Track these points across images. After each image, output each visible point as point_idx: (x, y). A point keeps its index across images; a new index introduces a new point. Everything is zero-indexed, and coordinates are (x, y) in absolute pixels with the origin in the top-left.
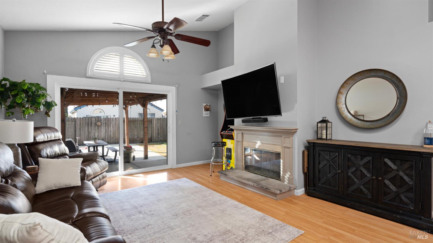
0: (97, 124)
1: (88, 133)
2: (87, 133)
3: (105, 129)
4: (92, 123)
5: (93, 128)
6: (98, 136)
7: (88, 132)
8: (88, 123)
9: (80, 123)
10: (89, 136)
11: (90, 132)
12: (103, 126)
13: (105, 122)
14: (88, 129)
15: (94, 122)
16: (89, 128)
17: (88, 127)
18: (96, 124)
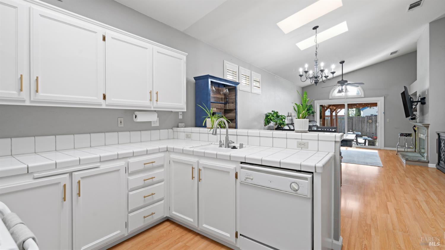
0: (369, 121)
3: (375, 125)
4: (364, 120)
7: (362, 127)
8: (362, 121)
11: (363, 127)
12: (374, 123)
13: (375, 120)
15: (366, 120)
17: (362, 123)
18: (368, 121)
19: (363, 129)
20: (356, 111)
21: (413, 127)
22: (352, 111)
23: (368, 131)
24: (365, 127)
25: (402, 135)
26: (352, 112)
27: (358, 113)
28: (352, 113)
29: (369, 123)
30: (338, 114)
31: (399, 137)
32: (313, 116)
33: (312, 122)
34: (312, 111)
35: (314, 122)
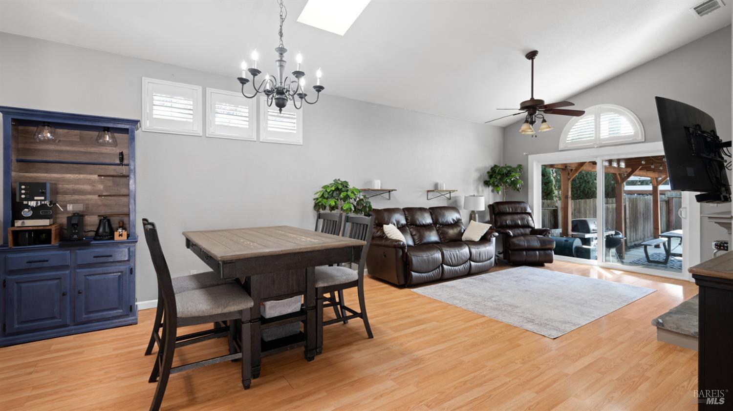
25: (721, 245)
32: (518, 190)
33: (513, 205)
34: (512, 179)
35: (518, 205)
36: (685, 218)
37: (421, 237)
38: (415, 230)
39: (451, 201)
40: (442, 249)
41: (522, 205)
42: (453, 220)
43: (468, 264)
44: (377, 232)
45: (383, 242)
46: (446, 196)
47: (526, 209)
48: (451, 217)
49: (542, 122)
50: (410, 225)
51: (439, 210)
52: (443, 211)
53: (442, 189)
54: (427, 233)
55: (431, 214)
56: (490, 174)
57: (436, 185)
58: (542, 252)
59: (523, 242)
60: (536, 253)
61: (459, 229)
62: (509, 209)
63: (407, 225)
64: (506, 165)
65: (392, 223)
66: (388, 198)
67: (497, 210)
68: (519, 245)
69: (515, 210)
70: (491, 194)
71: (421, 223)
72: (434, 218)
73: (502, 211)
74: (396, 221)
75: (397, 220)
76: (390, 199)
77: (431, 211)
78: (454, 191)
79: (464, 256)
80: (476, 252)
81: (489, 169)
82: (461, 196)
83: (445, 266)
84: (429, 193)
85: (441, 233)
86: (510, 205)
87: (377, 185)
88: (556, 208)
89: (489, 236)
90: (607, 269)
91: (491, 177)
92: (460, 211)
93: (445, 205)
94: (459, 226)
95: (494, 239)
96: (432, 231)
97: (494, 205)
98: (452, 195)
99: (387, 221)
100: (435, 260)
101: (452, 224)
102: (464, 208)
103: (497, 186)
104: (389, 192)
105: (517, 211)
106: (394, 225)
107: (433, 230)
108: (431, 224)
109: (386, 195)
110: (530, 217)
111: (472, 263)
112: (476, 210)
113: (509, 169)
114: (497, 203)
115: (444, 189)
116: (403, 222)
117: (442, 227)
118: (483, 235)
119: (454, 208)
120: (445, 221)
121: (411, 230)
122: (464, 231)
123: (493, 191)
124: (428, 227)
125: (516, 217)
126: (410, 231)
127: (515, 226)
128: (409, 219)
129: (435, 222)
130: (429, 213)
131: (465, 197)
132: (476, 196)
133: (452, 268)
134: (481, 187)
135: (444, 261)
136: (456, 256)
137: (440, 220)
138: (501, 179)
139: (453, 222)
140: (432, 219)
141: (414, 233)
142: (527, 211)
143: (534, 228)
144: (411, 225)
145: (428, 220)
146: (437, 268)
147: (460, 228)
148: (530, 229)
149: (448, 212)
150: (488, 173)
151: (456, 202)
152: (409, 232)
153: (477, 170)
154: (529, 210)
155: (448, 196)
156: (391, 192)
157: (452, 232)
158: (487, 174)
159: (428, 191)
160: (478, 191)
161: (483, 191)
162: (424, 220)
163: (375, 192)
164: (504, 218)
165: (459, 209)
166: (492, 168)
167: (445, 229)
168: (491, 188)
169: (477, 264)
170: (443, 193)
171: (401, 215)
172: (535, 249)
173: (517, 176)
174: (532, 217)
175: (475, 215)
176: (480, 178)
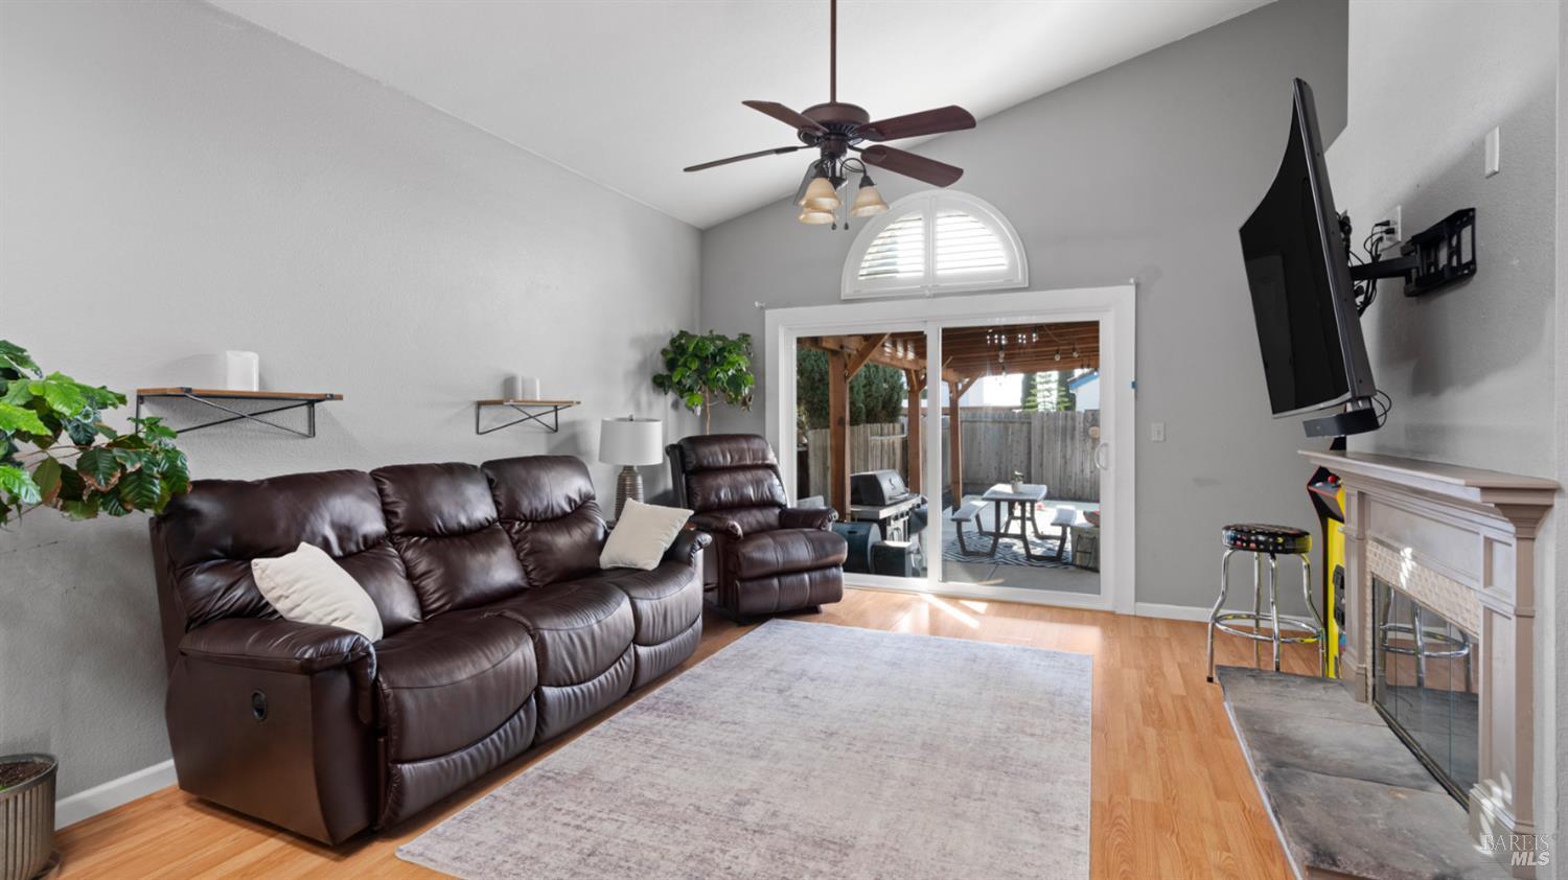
0: (1090, 432)
1: (1063, 461)
2: (1059, 461)
4: (1074, 428)
5: (1078, 446)
6: (1091, 472)
7: (1064, 457)
8: (1065, 429)
9: (1043, 428)
10: (1065, 469)
11: (1068, 457)
14: (1064, 447)
15: (1082, 425)
16: (1066, 446)
17: (1064, 440)
18: (1086, 432)
19: (1068, 466)
20: (1059, 391)
21: (1312, 482)
22: (1046, 393)
23: (1089, 474)
24: (1078, 456)
25: (1243, 538)
26: (1044, 397)
27: (1066, 400)
28: (1047, 399)
29: (1090, 440)
30: (963, 402)
31: (1228, 552)
32: (744, 403)
33: (733, 446)
34: (730, 373)
35: (745, 445)
36: (1106, 469)
37: (453, 579)
38: (430, 552)
39: (559, 437)
40: (537, 629)
41: (756, 444)
42: (570, 500)
43: (628, 659)
44: (229, 588)
45: (249, 644)
46: (544, 419)
47: (764, 458)
48: (562, 489)
49: (861, 186)
50: (403, 535)
51: (520, 471)
52: (535, 472)
53: (529, 398)
54: (476, 561)
55: (492, 486)
56: (670, 356)
57: (509, 384)
58: (817, 575)
59: (769, 552)
60: (803, 580)
61: (587, 528)
62: (724, 457)
63: (390, 536)
64: (711, 332)
65: (311, 542)
66: (305, 430)
67: (692, 461)
68: (763, 563)
69: (740, 459)
70: (671, 413)
71: (453, 525)
72: (502, 499)
73: (705, 462)
74: (335, 526)
75: (344, 520)
76: (312, 433)
77: (491, 474)
78: (569, 404)
79: (619, 636)
80: (654, 610)
81: (666, 344)
82: (591, 419)
83: (550, 692)
84: (484, 411)
85: (531, 552)
86: (726, 446)
87: (241, 373)
88: (805, 449)
89: (688, 549)
90: (953, 598)
91: (671, 365)
92: (589, 468)
93: (539, 449)
94: (589, 520)
95: (700, 554)
96: (494, 551)
97: (686, 446)
98: (564, 415)
99: (287, 533)
100: (509, 680)
101: (565, 515)
102: (600, 460)
103: (691, 389)
104: (311, 402)
105: (743, 463)
106: (326, 546)
107: (500, 543)
108: (491, 523)
109: (297, 418)
110: (774, 476)
111: (643, 651)
112: (635, 463)
113: (719, 343)
114: (693, 441)
115: (538, 399)
116: (372, 523)
117: (534, 529)
118: (668, 546)
119: (569, 460)
120: (541, 508)
121: (409, 554)
122: (606, 535)
123: (675, 405)
124: (478, 536)
125: (741, 477)
126: (404, 561)
127: (744, 505)
128: (400, 510)
129: (508, 513)
130: (484, 484)
131: (605, 424)
132: (637, 421)
133: (576, 688)
134: (646, 393)
135: (546, 672)
136: (589, 643)
137: (526, 506)
138: (700, 372)
139: (568, 509)
140: (496, 503)
141: (422, 567)
142: (768, 462)
143: (785, 506)
144: (407, 534)
145: (480, 507)
146: (517, 711)
147: (591, 525)
148: (777, 511)
149: (553, 474)
150: (664, 352)
151: (574, 439)
152: (397, 564)
153: (636, 342)
154: (771, 458)
155: (549, 419)
156: (316, 405)
157: (564, 541)
158: (661, 356)
159: (480, 404)
160: (638, 406)
161: (650, 405)
162: (463, 508)
163: (225, 404)
164: (712, 482)
165: (583, 459)
166: (673, 341)
167: (545, 536)
168: (671, 397)
169: (657, 648)
170: (533, 411)
171: (363, 498)
172: (799, 571)
173: (742, 363)
174: (778, 477)
175: (634, 479)
176: (642, 366)
